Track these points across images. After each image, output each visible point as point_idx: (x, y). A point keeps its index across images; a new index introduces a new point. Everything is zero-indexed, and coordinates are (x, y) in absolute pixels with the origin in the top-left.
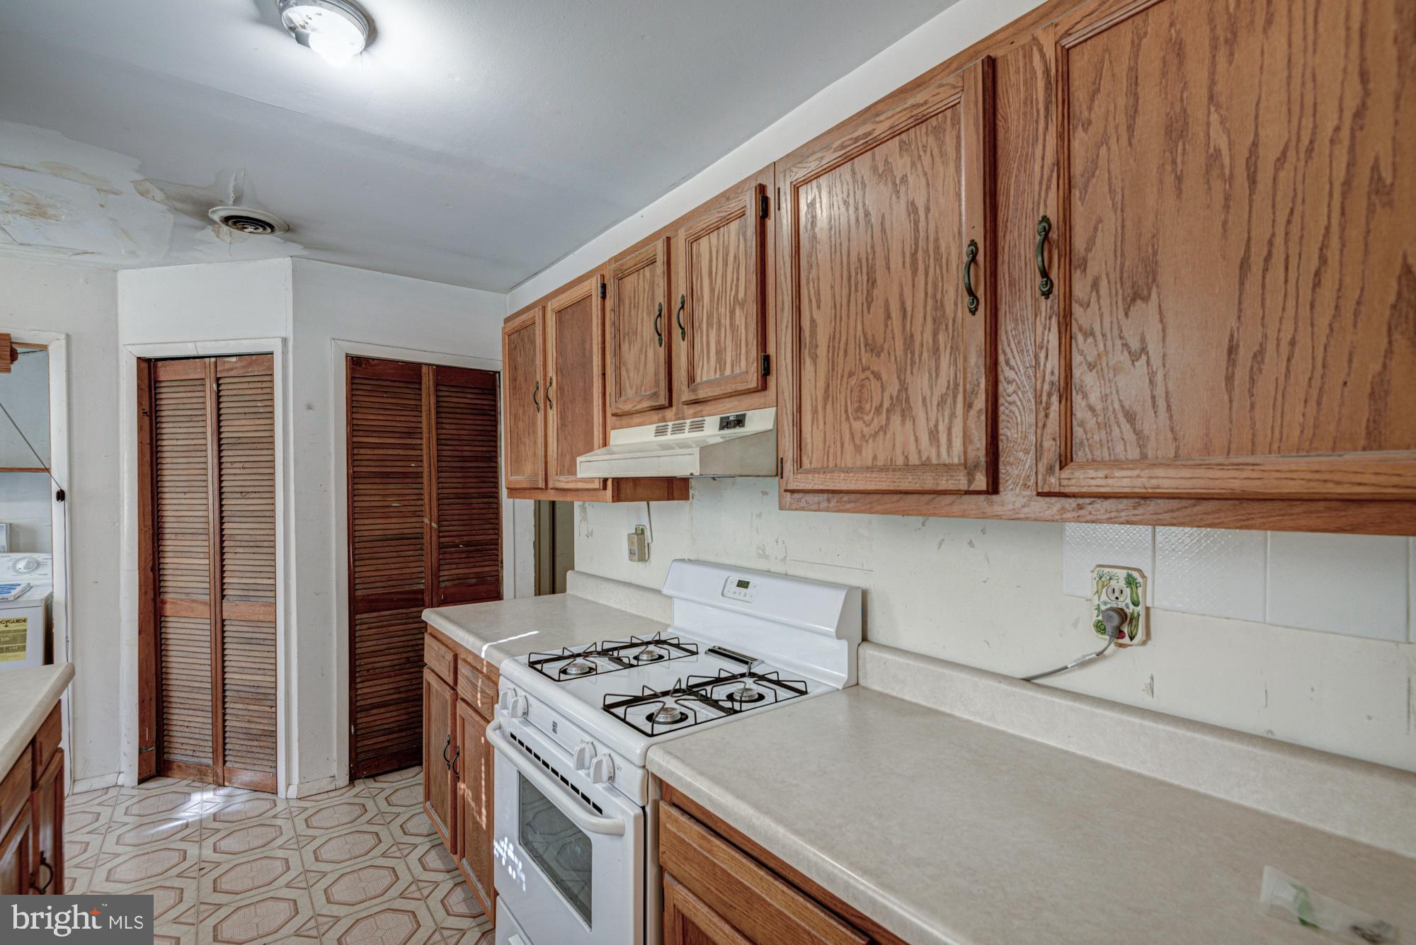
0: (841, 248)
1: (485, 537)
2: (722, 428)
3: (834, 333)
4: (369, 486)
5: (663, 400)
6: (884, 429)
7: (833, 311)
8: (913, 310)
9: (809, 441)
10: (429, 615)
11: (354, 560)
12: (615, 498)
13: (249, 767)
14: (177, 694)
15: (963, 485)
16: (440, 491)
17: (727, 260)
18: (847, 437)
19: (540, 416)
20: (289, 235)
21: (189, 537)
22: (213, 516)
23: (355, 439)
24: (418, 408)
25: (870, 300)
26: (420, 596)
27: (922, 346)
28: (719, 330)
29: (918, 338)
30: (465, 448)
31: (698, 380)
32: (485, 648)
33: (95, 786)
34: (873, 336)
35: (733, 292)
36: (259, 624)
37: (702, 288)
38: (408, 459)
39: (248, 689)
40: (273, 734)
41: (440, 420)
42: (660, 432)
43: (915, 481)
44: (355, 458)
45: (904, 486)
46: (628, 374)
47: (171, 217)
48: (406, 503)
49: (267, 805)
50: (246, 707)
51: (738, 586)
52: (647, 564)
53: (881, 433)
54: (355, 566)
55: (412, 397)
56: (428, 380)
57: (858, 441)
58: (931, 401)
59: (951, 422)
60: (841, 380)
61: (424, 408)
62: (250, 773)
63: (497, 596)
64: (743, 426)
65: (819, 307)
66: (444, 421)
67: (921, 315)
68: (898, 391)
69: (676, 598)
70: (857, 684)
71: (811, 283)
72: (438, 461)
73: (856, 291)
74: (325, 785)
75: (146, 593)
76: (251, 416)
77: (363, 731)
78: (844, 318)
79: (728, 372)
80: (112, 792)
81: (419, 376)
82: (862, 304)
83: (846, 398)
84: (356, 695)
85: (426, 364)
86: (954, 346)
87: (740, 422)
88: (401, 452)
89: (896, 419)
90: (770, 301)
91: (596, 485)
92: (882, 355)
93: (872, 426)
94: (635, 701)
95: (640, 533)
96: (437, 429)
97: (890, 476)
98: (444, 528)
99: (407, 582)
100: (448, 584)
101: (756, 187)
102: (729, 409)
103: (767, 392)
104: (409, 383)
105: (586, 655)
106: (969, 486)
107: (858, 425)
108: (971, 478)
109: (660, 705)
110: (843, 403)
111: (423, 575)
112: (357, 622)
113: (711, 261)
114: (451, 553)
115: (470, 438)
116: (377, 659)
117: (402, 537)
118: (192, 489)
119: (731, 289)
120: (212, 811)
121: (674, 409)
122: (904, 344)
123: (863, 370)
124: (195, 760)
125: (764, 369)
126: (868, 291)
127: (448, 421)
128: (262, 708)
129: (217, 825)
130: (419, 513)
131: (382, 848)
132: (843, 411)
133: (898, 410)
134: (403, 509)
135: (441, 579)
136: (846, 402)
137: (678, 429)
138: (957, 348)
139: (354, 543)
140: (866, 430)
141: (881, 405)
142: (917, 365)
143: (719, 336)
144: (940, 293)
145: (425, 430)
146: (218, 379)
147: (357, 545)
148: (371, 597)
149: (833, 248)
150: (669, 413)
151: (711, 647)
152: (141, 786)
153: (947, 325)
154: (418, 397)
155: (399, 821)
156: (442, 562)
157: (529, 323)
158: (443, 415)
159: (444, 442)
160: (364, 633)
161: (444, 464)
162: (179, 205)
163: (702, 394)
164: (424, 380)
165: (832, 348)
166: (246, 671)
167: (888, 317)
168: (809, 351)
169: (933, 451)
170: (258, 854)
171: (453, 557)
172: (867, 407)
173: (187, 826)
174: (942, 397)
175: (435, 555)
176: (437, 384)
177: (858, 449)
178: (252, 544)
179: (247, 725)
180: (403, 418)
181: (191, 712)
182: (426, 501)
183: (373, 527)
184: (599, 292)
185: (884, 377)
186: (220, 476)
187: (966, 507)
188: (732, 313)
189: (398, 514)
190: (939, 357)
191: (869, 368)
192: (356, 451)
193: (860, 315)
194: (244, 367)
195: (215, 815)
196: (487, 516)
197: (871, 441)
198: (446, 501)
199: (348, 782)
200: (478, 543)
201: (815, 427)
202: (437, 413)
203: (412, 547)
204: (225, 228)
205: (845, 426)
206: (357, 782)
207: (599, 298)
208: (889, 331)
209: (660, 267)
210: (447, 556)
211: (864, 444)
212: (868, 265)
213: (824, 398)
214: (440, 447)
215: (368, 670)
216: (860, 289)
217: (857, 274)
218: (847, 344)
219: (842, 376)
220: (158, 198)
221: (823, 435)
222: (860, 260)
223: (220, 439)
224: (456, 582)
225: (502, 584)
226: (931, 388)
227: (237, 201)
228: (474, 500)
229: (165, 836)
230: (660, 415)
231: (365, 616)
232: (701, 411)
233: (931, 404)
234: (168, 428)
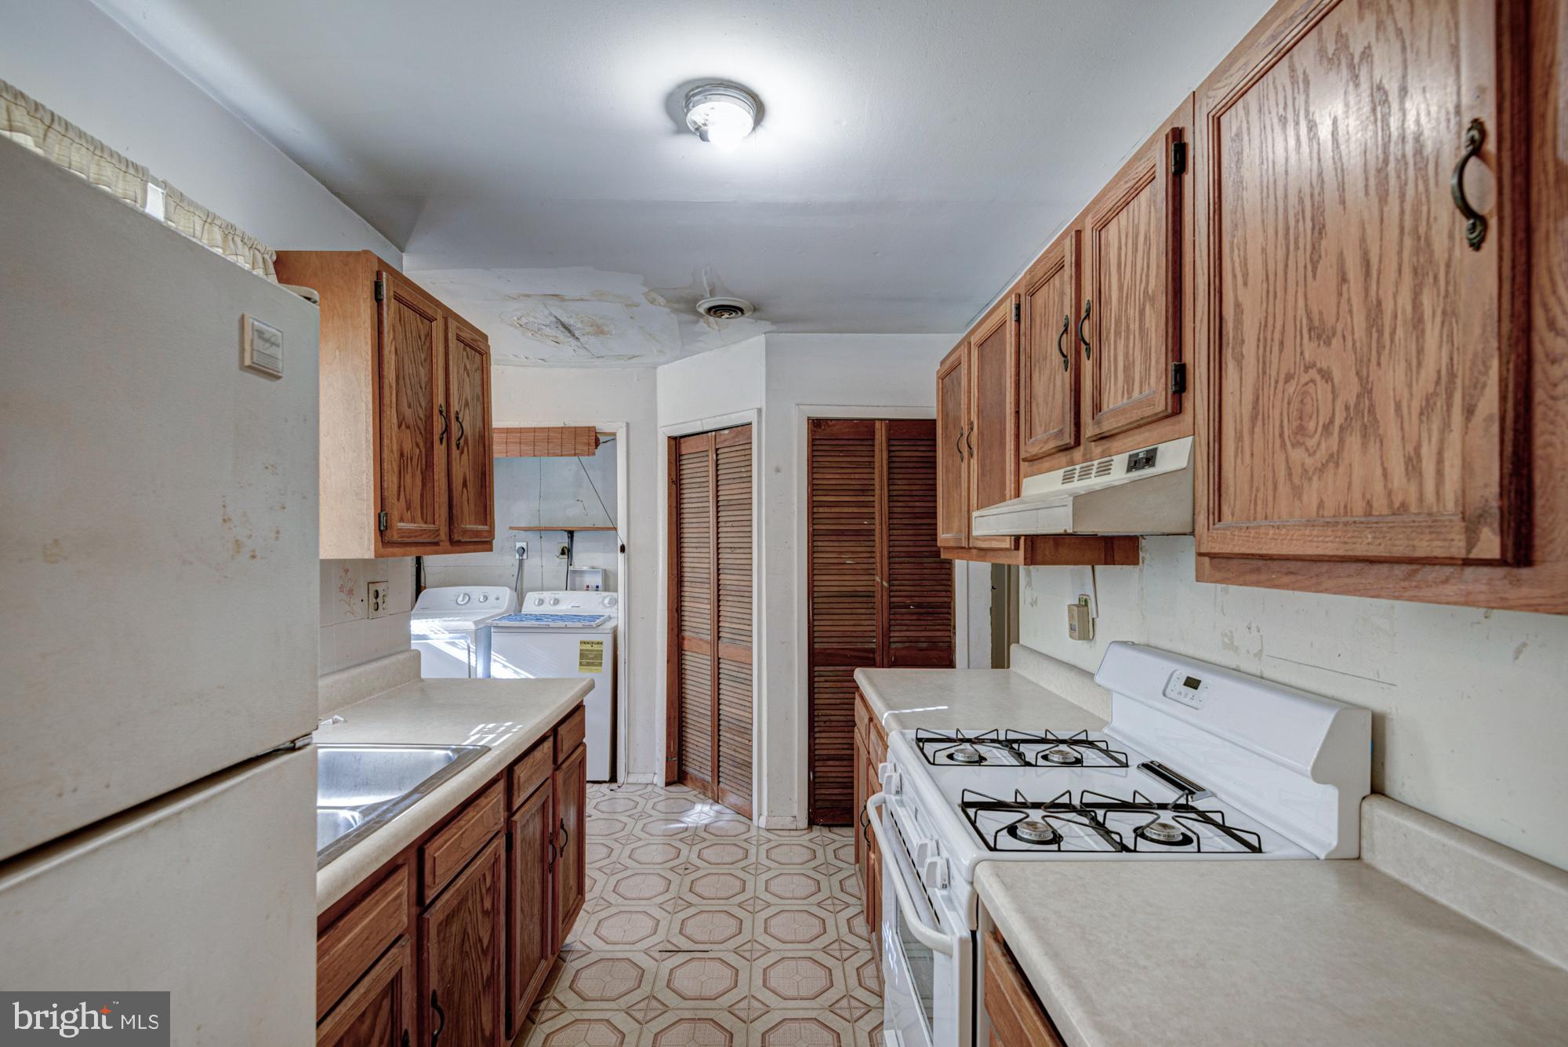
0: (1275, 189)
1: (937, 599)
2: (1129, 469)
3: (1266, 317)
4: (826, 544)
5: (1068, 439)
6: (1334, 459)
7: (1265, 285)
8: (1380, 261)
9: (1231, 482)
10: (860, 675)
11: (813, 614)
12: (1029, 560)
13: (734, 791)
14: (691, 718)
15: (1458, 548)
16: (891, 549)
17: (1137, 245)
18: (1282, 474)
19: (964, 466)
20: (757, 314)
21: (698, 585)
22: (713, 568)
23: (815, 499)
24: (871, 465)
25: (1316, 257)
26: (871, 655)
27: (1396, 317)
28: (1127, 339)
29: (1388, 307)
30: (917, 504)
31: (1105, 408)
32: (886, 715)
33: (640, 781)
34: (1321, 313)
35: (1143, 285)
36: (743, 665)
37: (1110, 287)
38: (860, 516)
39: (733, 721)
40: (749, 765)
41: (892, 476)
42: (1068, 478)
43: (1378, 541)
44: (815, 516)
45: (1361, 549)
46: (1038, 408)
47: (673, 316)
48: (859, 560)
49: (743, 828)
50: (732, 737)
51: (1185, 684)
52: (1092, 644)
53: (1331, 465)
54: (814, 620)
55: (866, 453)
56: (881, 436)
57: (1297, 480)
58: (1409, 407)
59: (1442, 441)
60: (1276, 388)
61: (877, 465)
62: (735, 797)
63: (950, 664)
64: (1153, 465)
65: (1245, 284)
66: (896, 476)
67: (1394, 266)
68: (1358, 396)
69: (1116, 692)
70: (1359, 858)
71: (1236, 251)
72: (889, 519)
73: (1297, 248)
74: (787, 822)
75: (672, 629)
76: (739, 481)
77: (821, 780)
78: (1280, 294)
79: (1136, 394)
80: (650, 788)
81: (873, 433)
82: (1305, 267)
83: (1281, 414)
84: (815, 744)
85: (879, 420)
86: (1449, 309)
87: (1150, 459)
88: (856, 510)
89: (1354, 441)
90: (1187, 287)
91: (1007, 544)
92: (1334, 341)
93: (1318, 455)
94: (998, 806)
95: (1083, 604)
96: (889, 485)
97: (1339, 533)
98: (895, 588)
99: (860, 640)
100: (899, 645)
101: (1167, 136)
102: (1139, 443)
103: (1181, 416)
104: (864, 440)
105: (978, 741)
106: (1469, 551)
107: (1297, 455)
108: (1472, 536)
109: (1021, 816)
110: (1277, 423)
111: (874, 634)
112: (816, 674)
113: (1120, 248)
114: (902, 614)
115: (921, 493)
116: (833, 712)
117: (854, 595)
118: (701, 545)
119: (1141, 281)
120: (705, 822)
121: (1082, 448)
122: (1368, 317)
123: (1307, 369)
124: (701, 775)
125: (1176, 383)
126: (1314, 247)
127: (900, 476)
128: (743, 740)
129: (705, 835)
130: (871, 572)
131: (820, 897)
132: (1277, 434)
133: (1357, 425)
134: (856, 567)
135: (892, 640)
136: (1282, 421)
137: (1085, 474)
138: (1454, 313)
139: (813, 598)
140: (1309, 461)
141: (1332, 421)
142: (1387, 351)
143: (1127, 346)
144: (1424, 223)
145: (877, 487)
146: (717, 450)
147: (816, 600)
148: (828, 651)
149: (1265, 190)
150: (1078, 454)
151: (1146, 761)
152: (669, 788)
153: (1436, 278)
154: (871, 454)
155: (841, 876)
156: (893, 622)
157: (956, 364)
158: (895, 471)
159: (895, 498)
160: (821, 685)
161: (895, 521)
162: (676, 306)
163: (1107, 426)
164: (878, 436)
165: (1263, 343)
166: (733, 705)
167: (1344, 279)
168: (1233, 350)
169: (1413, 489)
170: (725, 869)
171: (904, 618)
172: (1312, 425)
173: (686, 829)
174: (1427, 400)
175: (886, 615)
176: (889, 439)
177: (1297, 492)
178: (738, 594)
179: (733, 753)
180: (857, 476)
181: (699, 734)
182: (878, 559)
183: (830, 583)
184: (1013, 314)
185: (1337, 375)
186: (718, 533)
187: (1470, 588)
188: (1142, 312)
189: (852, 572)
190: (1423, 331)
191: (1314, 365)
192: (815, 510)
193: (1301, 283)
194: (733, 438)
195: (706, 826)
196: (940, 577)
197: (1315, 478)
198: (897, 560)
199: (806, 826)
200: (930, 605)
201: (1239, 461)
202: (889, 468)
203: (865, 605)
204: (711, 319)
205: (1280, 457)
206: (815, 828)
207: (1013, 322)
208: (1344, 301)
209: (1068, 271)
210: (898, 616)
211: (1306, 484)
212: (1313, 205)
213: (1252, 417)
214: (891, 504)
215: (825, 722)
216: (1301, 245)
217: (1297, 221)
218: (1283, 332)
219: (1277, 382)
220: (662, 303)
221: (1249, 473)
222: (1301, 201)
223: (718, 502)
224: (907, 644)
225: (954, 651)
226: (1410, 386)
227: (712, 293)
228: (925, 560)
229: (670, 833)
230: (1069, 457)
231: (822, 668)
232: (1109, 448)
233: (1410, 413)
234: (687, 494)
